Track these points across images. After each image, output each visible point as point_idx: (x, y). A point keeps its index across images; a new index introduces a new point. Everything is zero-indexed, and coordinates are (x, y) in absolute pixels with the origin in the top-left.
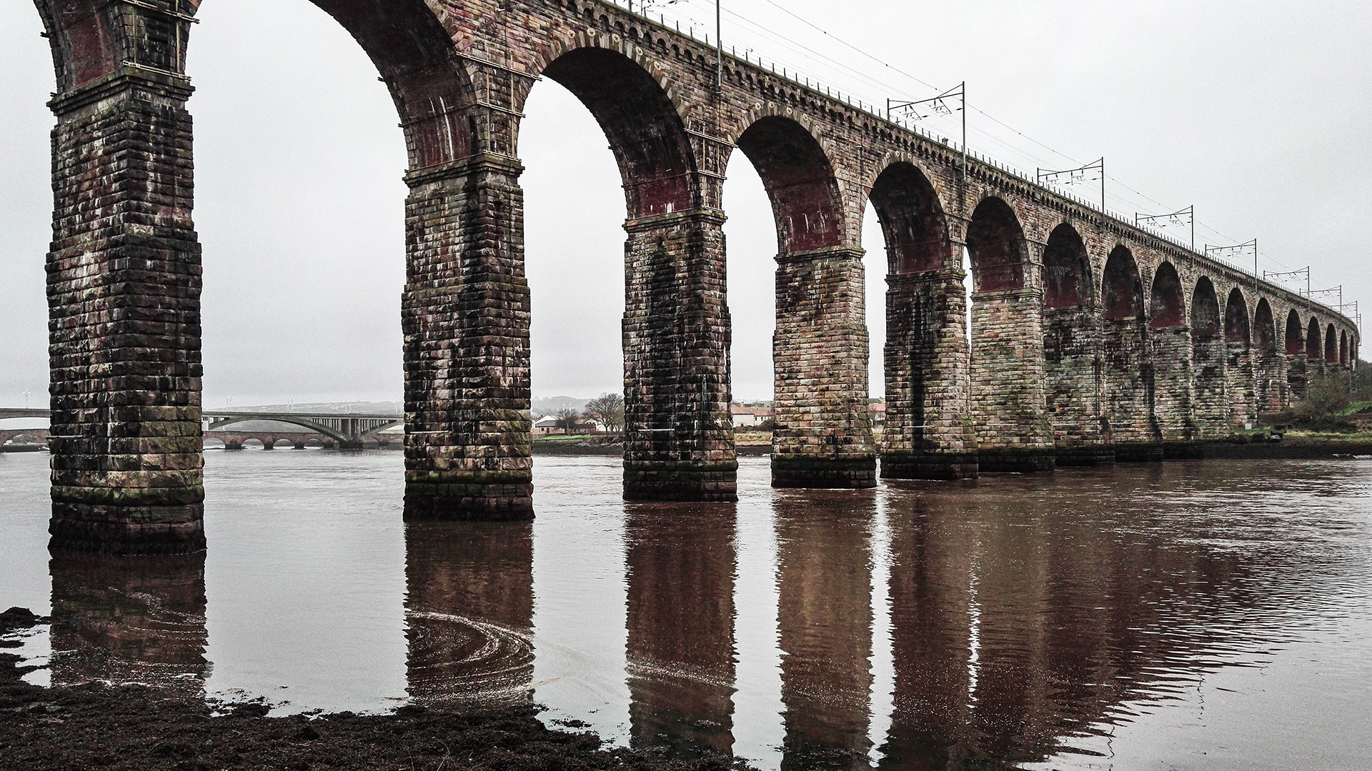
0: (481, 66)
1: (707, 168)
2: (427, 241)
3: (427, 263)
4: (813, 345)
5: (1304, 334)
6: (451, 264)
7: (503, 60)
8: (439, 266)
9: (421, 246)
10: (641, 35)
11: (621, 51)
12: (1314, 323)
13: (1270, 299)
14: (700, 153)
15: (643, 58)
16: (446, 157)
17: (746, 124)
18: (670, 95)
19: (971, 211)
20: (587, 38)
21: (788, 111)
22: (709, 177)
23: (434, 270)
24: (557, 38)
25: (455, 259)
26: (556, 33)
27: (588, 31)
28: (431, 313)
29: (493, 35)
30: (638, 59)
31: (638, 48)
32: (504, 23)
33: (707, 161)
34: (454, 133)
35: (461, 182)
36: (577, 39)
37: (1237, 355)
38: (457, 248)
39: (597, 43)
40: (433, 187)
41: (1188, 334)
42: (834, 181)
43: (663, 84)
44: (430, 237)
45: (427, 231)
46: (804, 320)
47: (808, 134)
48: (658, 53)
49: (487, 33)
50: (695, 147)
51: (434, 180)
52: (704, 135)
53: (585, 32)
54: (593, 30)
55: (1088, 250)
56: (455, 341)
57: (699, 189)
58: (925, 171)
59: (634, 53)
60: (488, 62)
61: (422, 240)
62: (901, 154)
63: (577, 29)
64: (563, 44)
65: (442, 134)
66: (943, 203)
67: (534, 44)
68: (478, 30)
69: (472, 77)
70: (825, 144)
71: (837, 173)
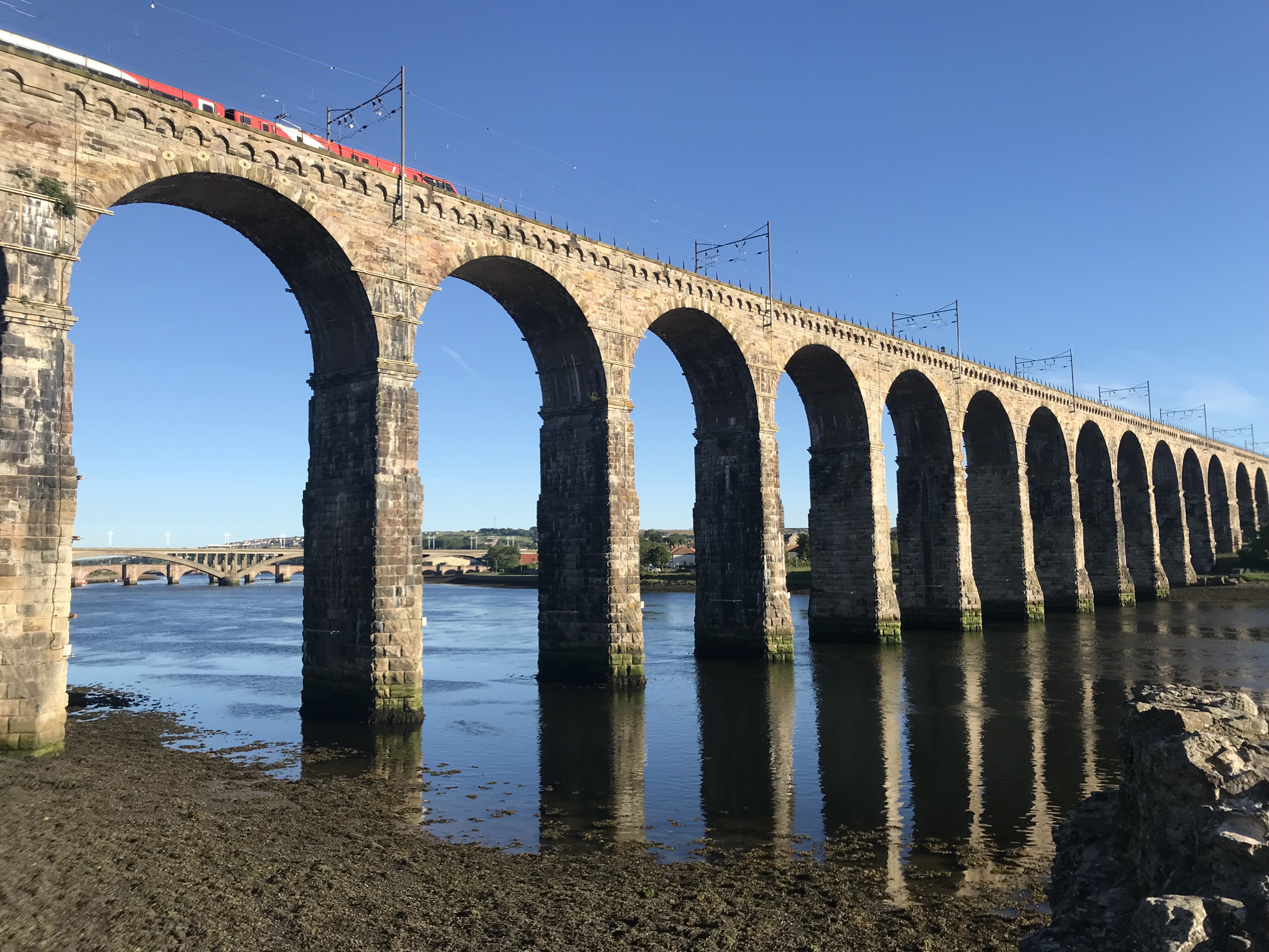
0: (605, 332)
1: (763, 390)
2: (558, 461)
3: (559, 478)
4: (844, 522)
5: (1252, 484)
6: (579, 480)
7: (618, 325)
8: (569, 482)
9: (553, 465)
11: (700, 308)
13: (1220, 455)
14: (758, 379)
15: (715, 311)
16: (574, 398)
17: (791, 354)
18: (735, 337)
19: (966, 404)
20: (676, 301)
21: (823, 338)
23: (564, 483)
24: (656, 304)
25: (582, 476)
26: (655, 301)
27: (677, 296)
28: (562, 517)
29: (613, 308)
30: (712, 312)
31: (712, 305)
32: (620, 298)
33: (763, 385)
34: (581, 381)
35: (587, 417)
36: (669, 304)
38: (584, 468)
39: (684, 304)
40: (562, 420)
42: (858, 391)
43: (730, 329)
44: (561, 458)
45: (559, 453)
46: (836, 501)
47: (837, 355)
48: (726, 306)
49: (608, 307)
50: (753, 375)
51: (564, 414)
52: (760, 365)
53: (675, 297)
54: (680, 295)
55: (1063, 427)
56: (583, 540)
57: (757, 408)
58: (929, 374)
59: (709, 308)
60: (610, 328)
61: (554, 460)
62: (909, 364)
63: (670, 295)
64: (659, 309)
65: (572, 382)
66: (944, 400)
67: (640, 311)
68: (602, 305)
69: (598, 341)
70: (850, 361)
71: (860, 384)
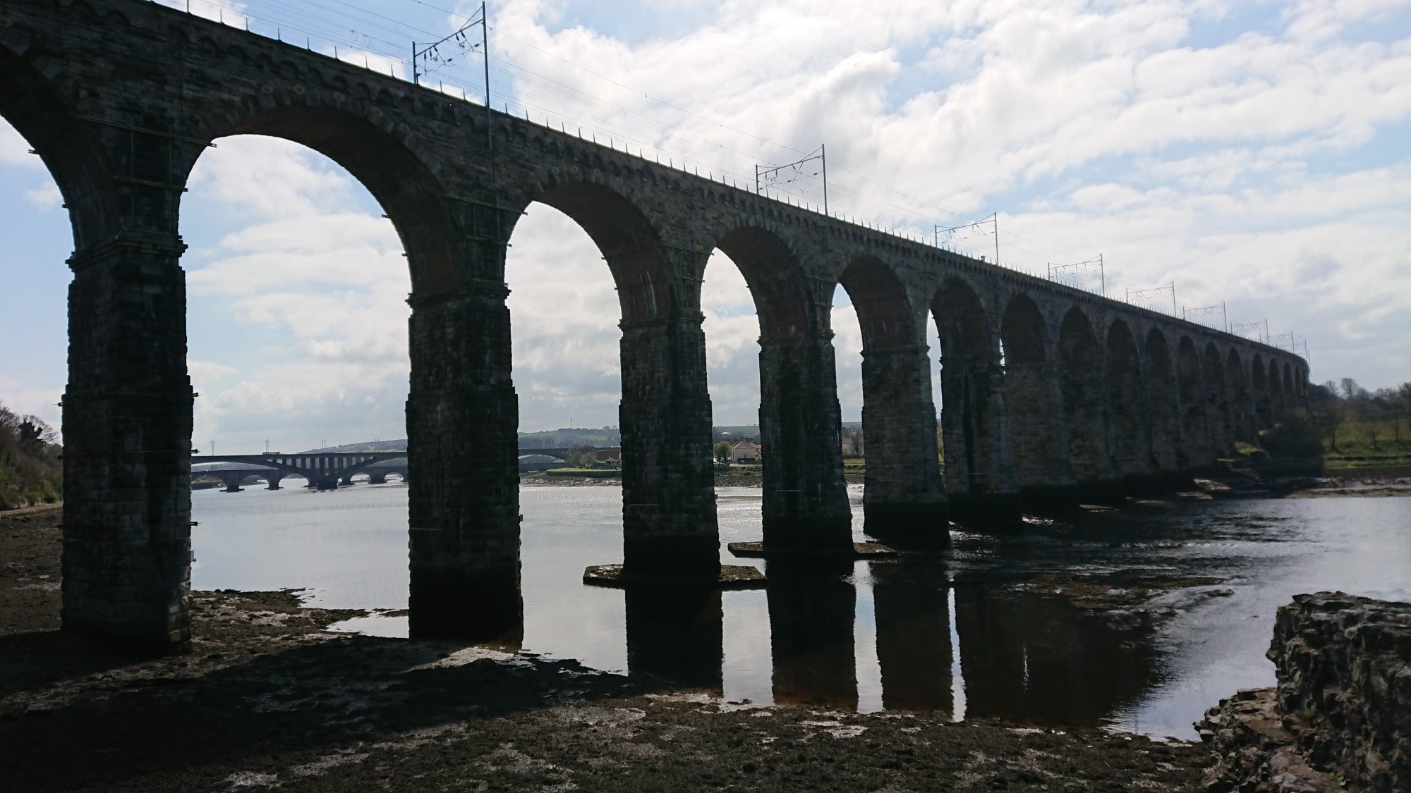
0: (677, 250)
1: (821, 300)
2: (638, 369)
3: (638, 384)
5: (1267, 372)
6: (657, 386)
7: (690, 244)
8: (647, 387)
9: (633, 372)
10: (776, 213)
11: (762, 226)
12: (1273, 362)
13: (1238, 348)
14: (816, 290)
15: (776, 229)
16: (651, 312)
17: (845, 265)
18: (794, 252)
19: (1004, 308)
20: (741, 220)
21: (873, 251)
22: (821, 307)
23: (644, 389)
24: (723, 224)
25: (660, 383)
26: (722, 220)
27: (742, 216)
28: (642, 419)
29: (684, 228)
30: (773, 231)
31: (773, 223)
32: (690, 219)
33: (820, 296)
34: (657, 295)
35: (663, 328)
36: (735, 223)
37: (1214, 396)
38: (661, 374)
39: (748, 224)
40: (641, 331)
41: (1175, 383)
42: (906, 298)
43: (790, 245)
44: (640, 366)
45: (638, 362)
46: (886, 399)
47: (886, 267)
48: (786, 224)
49: (680, 227)
50: (812, 287)
51: (642, 326)
52: (817, 277)
53: (740, 217)
54: (745, 214)
55: (1094, 326)
56: (662, 440)
57: (815, 317)
58: (970, 282)
59: (771, 227)
60: (681, 247)
61: (633, 368)
62: (952, 271)
63: (734, 215)
64: (726, 227)
65: (648, 296)
66: (984, 304)
67: (709, 230)
68: (675, 226)
69: (672, 259)
70: (899, 272)
71: (908, 292)
